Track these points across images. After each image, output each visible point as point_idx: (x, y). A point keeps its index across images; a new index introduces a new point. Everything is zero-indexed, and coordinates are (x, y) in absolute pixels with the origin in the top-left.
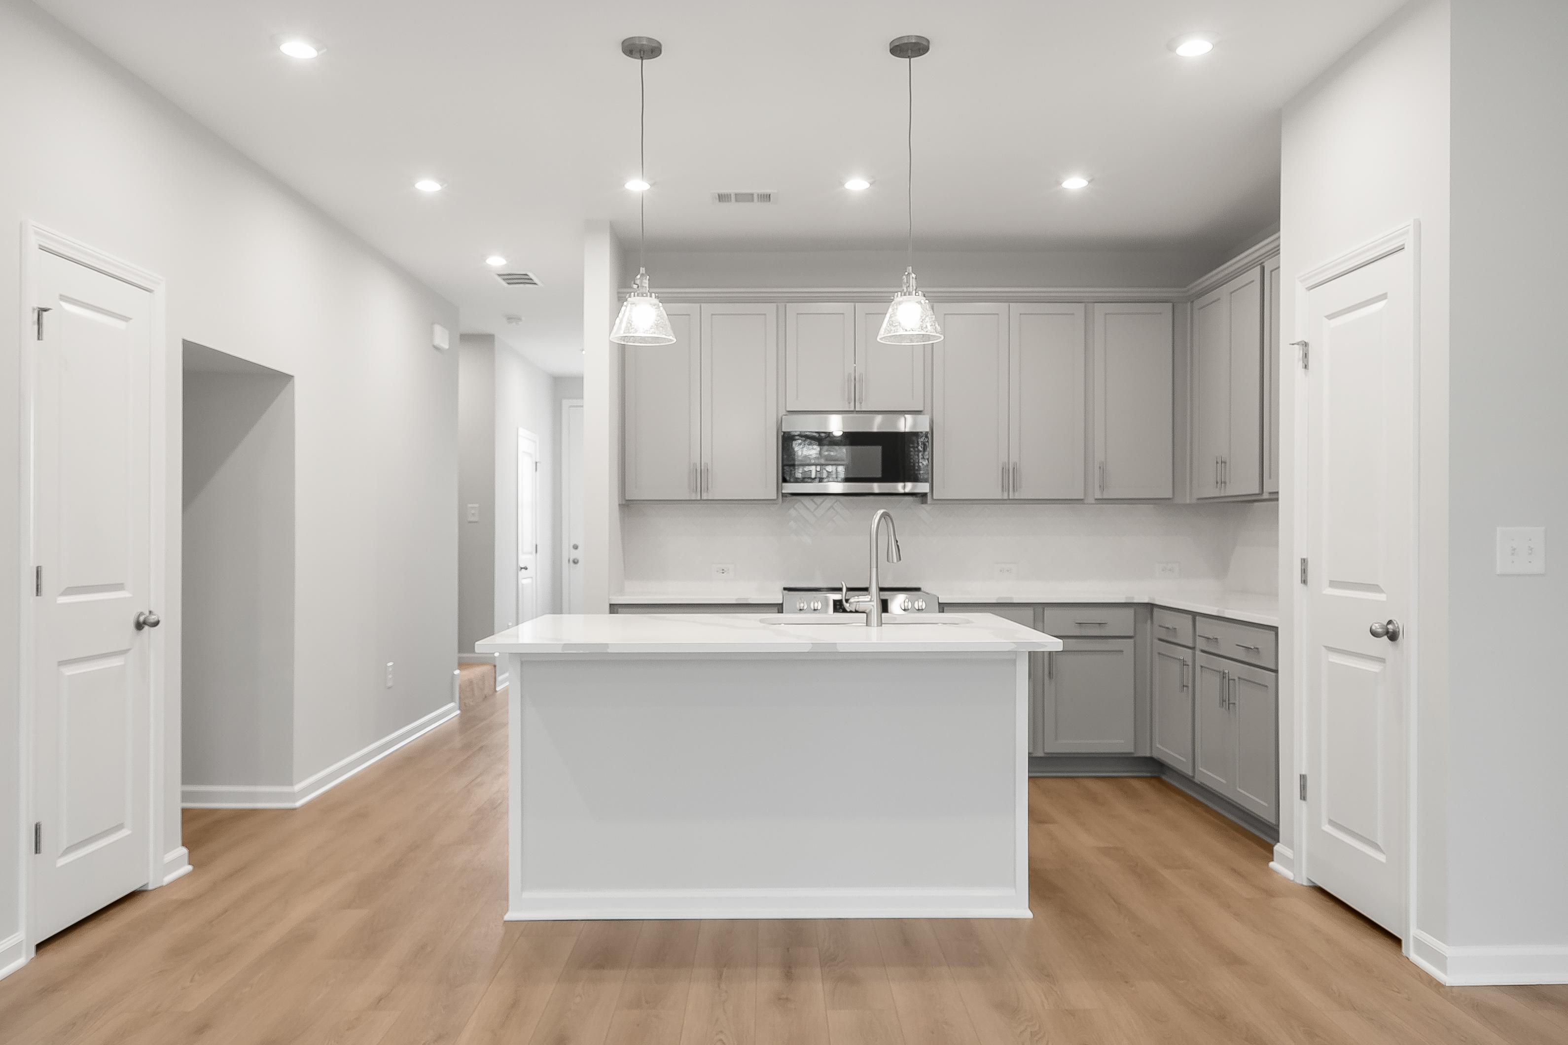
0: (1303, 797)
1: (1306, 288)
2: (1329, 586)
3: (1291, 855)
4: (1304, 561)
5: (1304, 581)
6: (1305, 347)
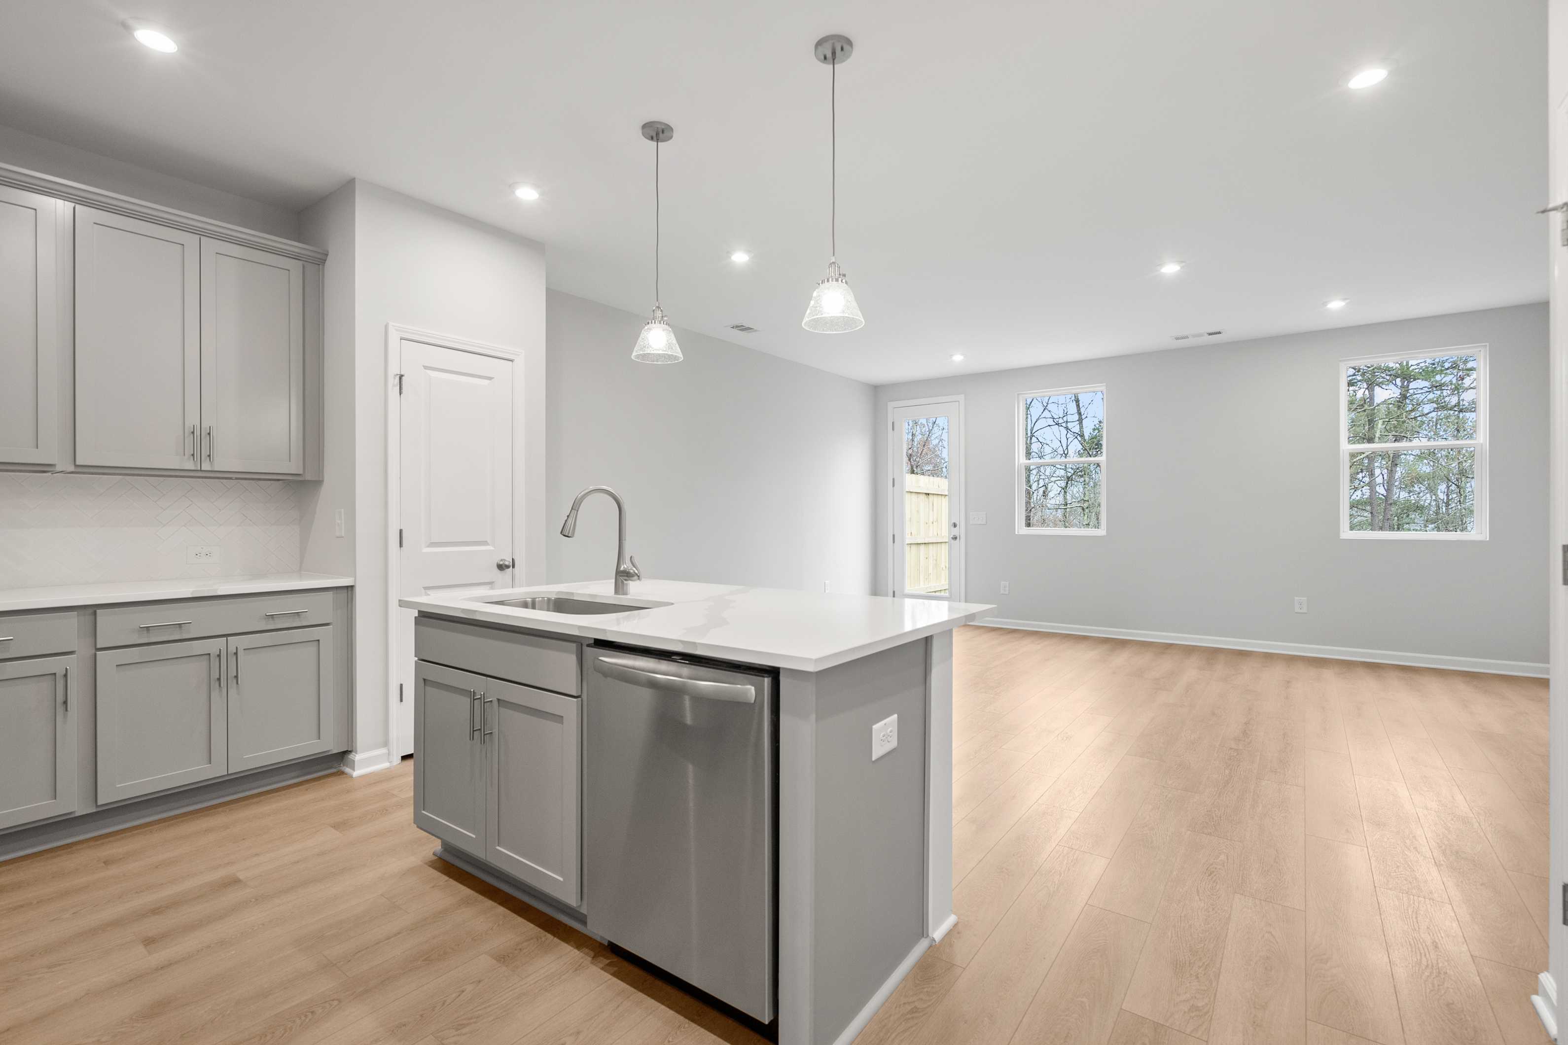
0: (401, 700)
1: (401, 337)
2: (428, 546)
3: (384, 751)
4: (401, 531)
5: (401, 545)
6: (400, 379)
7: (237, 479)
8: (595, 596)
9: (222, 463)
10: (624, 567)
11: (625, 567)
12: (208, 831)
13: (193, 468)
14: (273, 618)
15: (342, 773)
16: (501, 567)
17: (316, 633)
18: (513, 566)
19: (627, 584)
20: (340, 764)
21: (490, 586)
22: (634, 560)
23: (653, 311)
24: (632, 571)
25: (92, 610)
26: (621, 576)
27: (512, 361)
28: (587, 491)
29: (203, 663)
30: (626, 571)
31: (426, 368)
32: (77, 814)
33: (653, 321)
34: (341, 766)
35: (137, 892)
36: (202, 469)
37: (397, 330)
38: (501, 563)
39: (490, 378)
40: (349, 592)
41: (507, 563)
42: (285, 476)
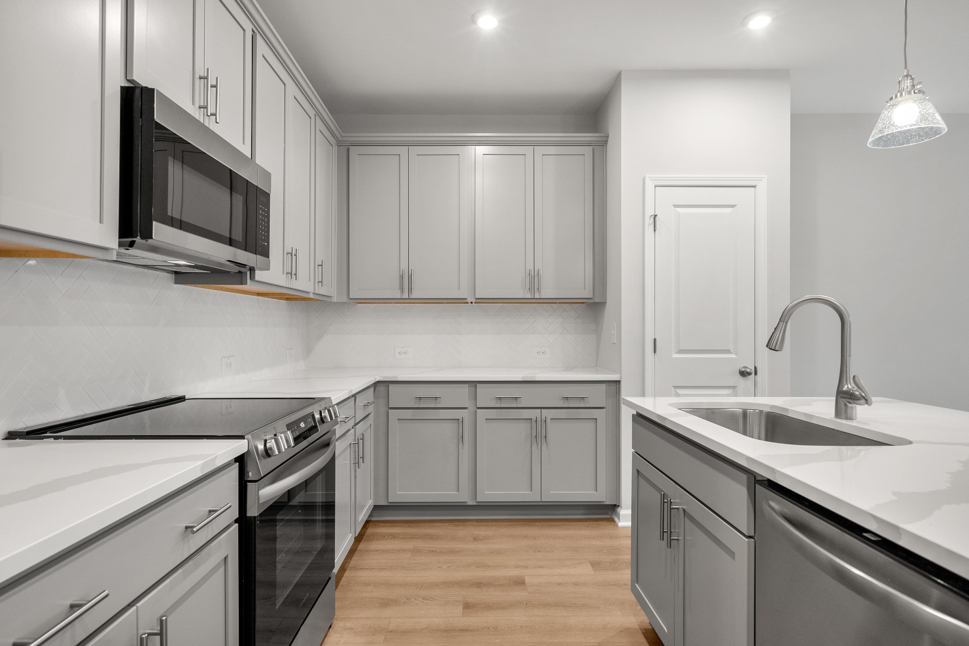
1: (655, 185)
2: (677, 353)
4: (655, 340)
5: (655, 352)
6: (654, 218)
7: (559, 303)
8: (812, 416)
9: (547, 292)
10: (848, 387)
11: (850, 387)
12: (526, 537)
13: (530, 297)
14: (567, 399)
15: (613, 521)
16: (744, 374)
17: (595, 413)
18: (756, 374)
19: (852, 408)
20: (613, 513)
21: (733, 389)
22: (859, 381)
23: (900, 82)
24: (857, 393)
25: (474, 384)
26: (842, 397)
27: (754, 187)
28: (801, 300)
29: (527, 425)
30: (850, 392)
31: (676, 206)
32: (468, 504)
33: (899, 94)
34: (613, 515)
35: (477, 566)
36: (535, 298)
37: (651, 180)
38: (743, 370)
39: (733, 206)
40: (618, 386)
41: (748, 370)
42: (582, 299)
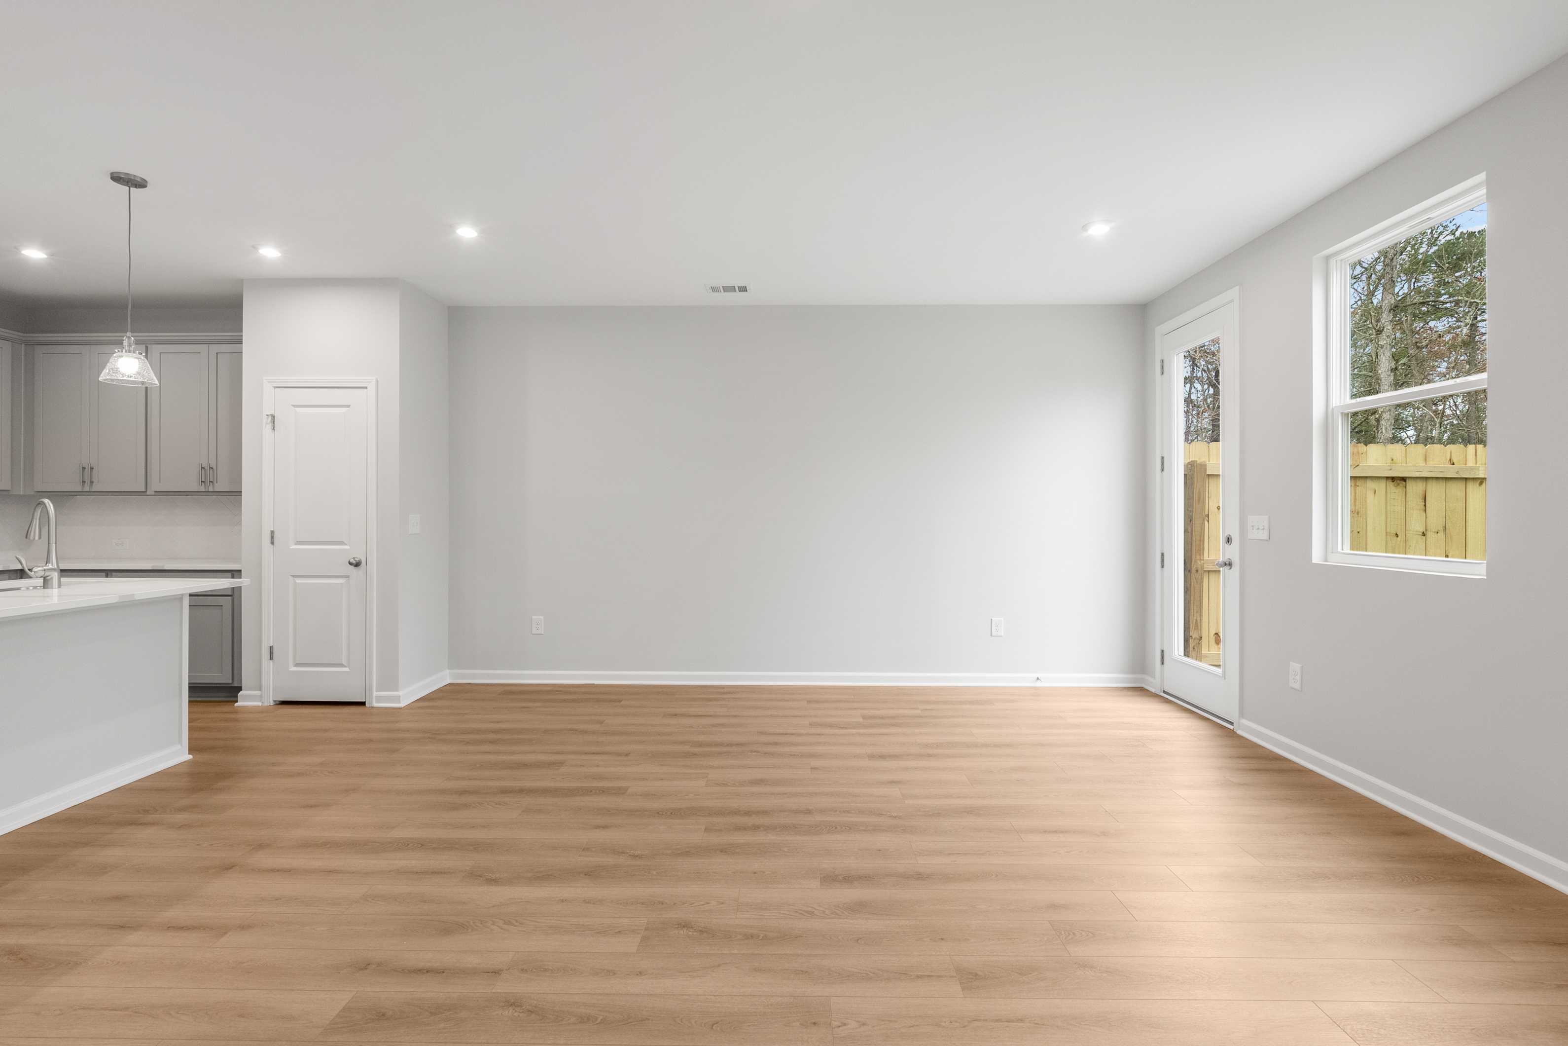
0: (271, 658)
1: (273, 386)
2: (296, 544)
3: (258, 693)
4: (272, 533)
5: (272, 543)
6: (273, 418)
13: (204, 490)
16: (352, 564)
18: (366, 564)
27: (366, 388)
31: (295, 406)
36: (209, 490)
37: (269, 382)
38: (354, 560)
39: (348, 406)
